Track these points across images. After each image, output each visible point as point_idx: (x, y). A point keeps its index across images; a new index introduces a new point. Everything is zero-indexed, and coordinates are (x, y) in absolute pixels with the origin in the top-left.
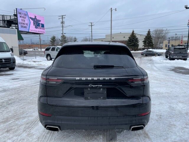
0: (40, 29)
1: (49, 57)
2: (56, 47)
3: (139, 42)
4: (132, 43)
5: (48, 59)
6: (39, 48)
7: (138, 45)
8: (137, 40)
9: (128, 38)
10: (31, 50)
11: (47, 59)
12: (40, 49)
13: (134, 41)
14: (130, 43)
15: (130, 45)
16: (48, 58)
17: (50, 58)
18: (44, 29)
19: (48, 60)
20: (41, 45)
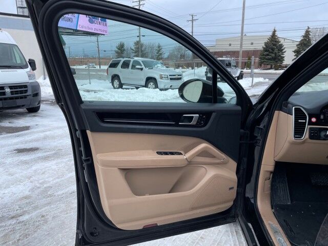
0: (99, 25)
1: (116, 81)
2: (132, 60)
3: (285, 52)
4: (270, 54)
5: (115, 86)
6: (96, 65)
7: (282, 59)
8: (280, 48)
9: (263, 45)
10: (83, 67)
11: (113, 84)
12: (99, 66)
13: (276, 51)
14: (268, 55)
15: (267, 57)
16: (115, 83)
17: (118, 83)
18: (106, 25)
19: (115, 88)
20: (99, 58)
